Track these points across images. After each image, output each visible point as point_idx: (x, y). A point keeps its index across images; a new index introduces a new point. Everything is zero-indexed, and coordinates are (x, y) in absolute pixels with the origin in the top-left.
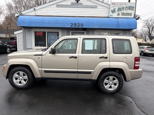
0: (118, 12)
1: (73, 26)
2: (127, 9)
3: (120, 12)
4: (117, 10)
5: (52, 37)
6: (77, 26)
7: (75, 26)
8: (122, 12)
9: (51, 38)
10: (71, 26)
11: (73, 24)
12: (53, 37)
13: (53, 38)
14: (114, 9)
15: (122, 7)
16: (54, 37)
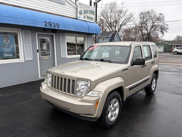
0: (84, 15)
1: (47, 26)
2: (90, 13)
3: (85, 15)
4: (83, 11)
5: (4, 41)
6: (52, 26)
7: (50, 26)
8: (87, 15)
9: (4, 43)
10: (45, 26)
11: (47, 24)
12: (7, 42)
13: (8, 44)
14: (81, 10)
15: (86, 10)
16: (9, 41)
